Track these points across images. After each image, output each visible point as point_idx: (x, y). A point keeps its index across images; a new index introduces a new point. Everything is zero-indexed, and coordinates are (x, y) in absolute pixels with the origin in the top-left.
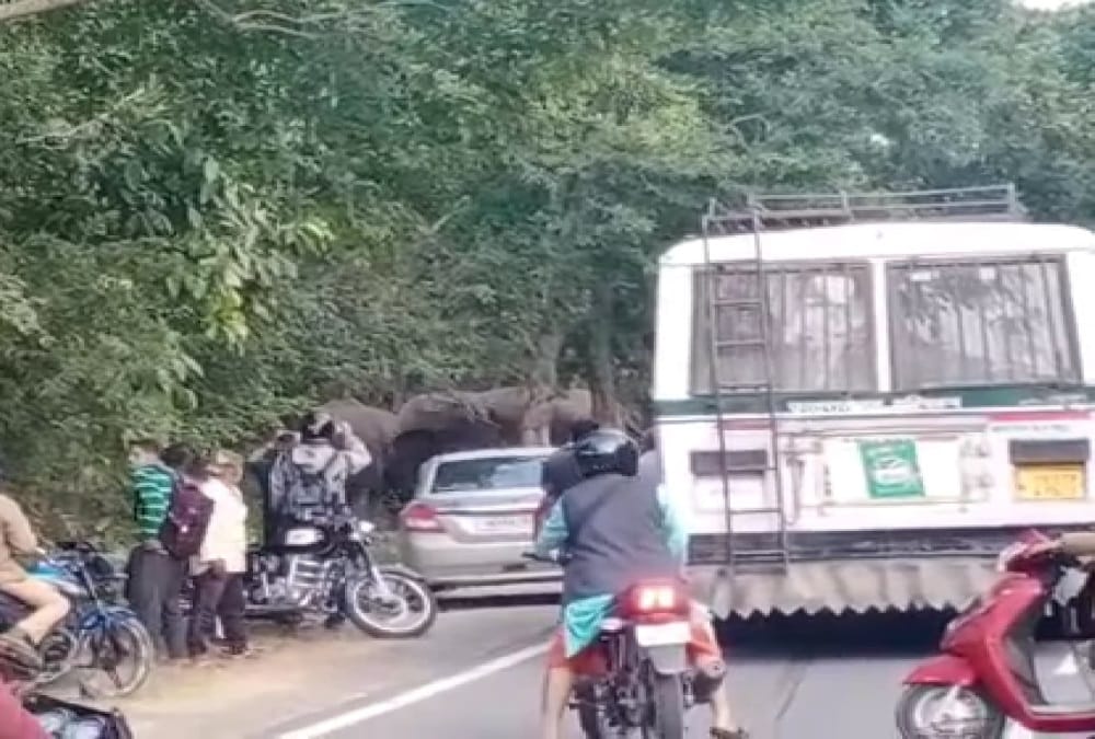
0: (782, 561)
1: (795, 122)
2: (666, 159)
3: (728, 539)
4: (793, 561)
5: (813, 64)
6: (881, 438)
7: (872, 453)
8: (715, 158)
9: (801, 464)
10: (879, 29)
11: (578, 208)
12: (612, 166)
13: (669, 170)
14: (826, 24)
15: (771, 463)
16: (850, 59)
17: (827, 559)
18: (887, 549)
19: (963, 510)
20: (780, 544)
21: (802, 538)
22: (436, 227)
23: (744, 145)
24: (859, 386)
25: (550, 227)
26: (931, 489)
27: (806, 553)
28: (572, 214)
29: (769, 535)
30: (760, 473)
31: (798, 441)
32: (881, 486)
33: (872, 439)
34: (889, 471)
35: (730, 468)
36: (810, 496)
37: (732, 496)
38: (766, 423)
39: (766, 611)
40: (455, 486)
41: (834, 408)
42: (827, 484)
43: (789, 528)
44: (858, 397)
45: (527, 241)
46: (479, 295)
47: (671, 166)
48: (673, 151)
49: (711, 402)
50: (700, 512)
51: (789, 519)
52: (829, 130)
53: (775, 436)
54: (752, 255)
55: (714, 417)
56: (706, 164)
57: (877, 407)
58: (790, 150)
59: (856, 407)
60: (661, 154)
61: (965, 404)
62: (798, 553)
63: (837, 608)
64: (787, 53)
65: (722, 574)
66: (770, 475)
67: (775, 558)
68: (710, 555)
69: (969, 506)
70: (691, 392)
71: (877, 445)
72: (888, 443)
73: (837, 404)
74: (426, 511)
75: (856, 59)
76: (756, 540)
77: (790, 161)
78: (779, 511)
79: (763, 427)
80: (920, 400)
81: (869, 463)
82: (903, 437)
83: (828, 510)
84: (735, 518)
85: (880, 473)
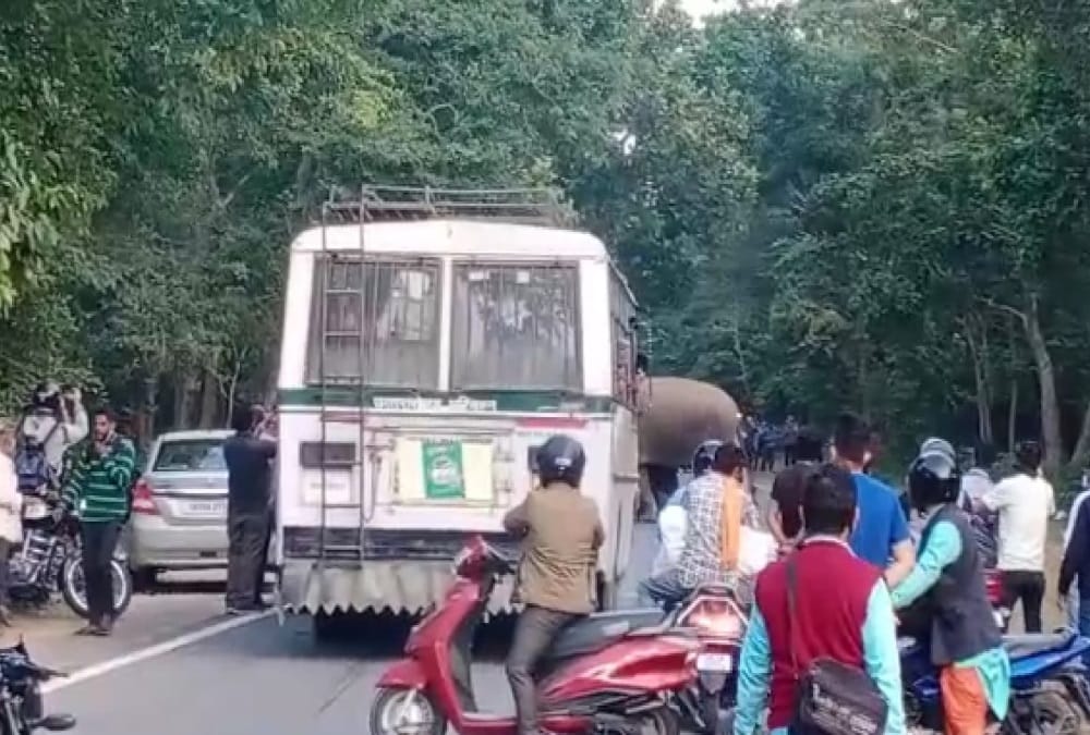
0: (358, 558)
1: (476, 113)
2: (377, 143)
3: (320, 533)
4: (367, 559)
5: (492, 56)
6: (438, 438)
7: (430, 452)
8: (414, 145)
9: (379, 461)
10: (543, 25)
11: (314, 188)
12: (339, 147)
13: (379, 154)
14: (504, 15)
15: (358, 459)
16: (518, 51)
18: (436, 551)
20: (358, 541)
21: (376, 534)
22: (227, 200)
23: (437, 133)
24: (426, 384)
25: (291, 205)
26: (471, 492)
28: (309, 194)
29: (352, 531)
30: (348, 468)
31: (379, 435)
32: (434, 486)
33: (431, 437)
34: (442, 472)
35: (329, 461)
36: (383, 495)
37: (328, 490)
38: (357, 417)
39: (345, 608)
40: (172, 466)
42: (397, 480)
43: (366, 525)
44: (425, 395)
45: (276, 220)
46: (237, 273)
47: (380, 151)
48: (383, 136)
50: (302, 503)
51: (367, 516)
52: (499, 123)
53: (362, 429)
55: (321, 408)
56: (407, 151)
57: (436, 407)
58: (469, 141)
59: (422, 405)
60: (374, 138)
61: (500, 407)
62: (371, 550)
64: (472, 43)
65: (315, 567)
66: (357, 469)
67: (353, 555)
68: (307, 548)
70: (304, 383)
71: (434, 444)
72: (443, 443)
73: (410, 401)
74: (147, 491)
75: (523, 54)
76: (342, 534)
77: (467, 153)
78: (361, 506)
79: (353, 421)
80: (467, 401)
81: (427, 461)
82: (454, 438)
83: (394, 508)
84: (328, 511)
85: (436, 473)
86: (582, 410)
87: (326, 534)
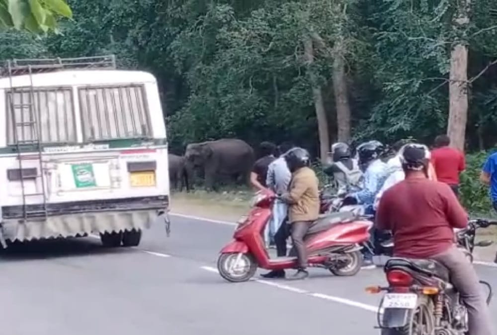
0: (44, 216)
4: (50, 216)
6: (79, 163)
7: (76, 169)
9: (50, 174)
15: (39, 174)
17: (61, 214)
18: (84, 209)
19: (112, 192)
20: (44, 208)
21: (51, 205)
24: (71, 140)
26: (99, 183)
27: (54, 212)
29: (39, 205)
30: (34, 179)
31: (49, 164)
32: (80, 183)
33: (76, 163)
34: (83, 176)
35: (24, 177)
36: (54, 188)
37: (25, 189)
38: (37, 156)
39: (38, 238)
41: (61, 150)
42: (60, 182)
43: (47, 202)
44: (71, 145)
49: (15, 148)
51: (47, 198)
53: (41, 162)
54: (29, 84)
55: (16, 154)
57: (77, 149)
59: (69, 149)
61: (110, 147)
62: (50, 211)
63: (65, 235)
65: (21, 222)
66: (39, 179)
67: (42, 215)
69: (113, 190)
70: (7, 145)
71: (78, 165)
72: (82, 164)
73: (63, 148)
76: (35, 207)
78: (43, 194)
79: (36, 158)
80: (94, 146)
81: (75, 172)
82: (88, 162)
83: (61, 194)
84: (26, 197)
85: (80, 178)
86: (152, 145)
87: (26, 207)
